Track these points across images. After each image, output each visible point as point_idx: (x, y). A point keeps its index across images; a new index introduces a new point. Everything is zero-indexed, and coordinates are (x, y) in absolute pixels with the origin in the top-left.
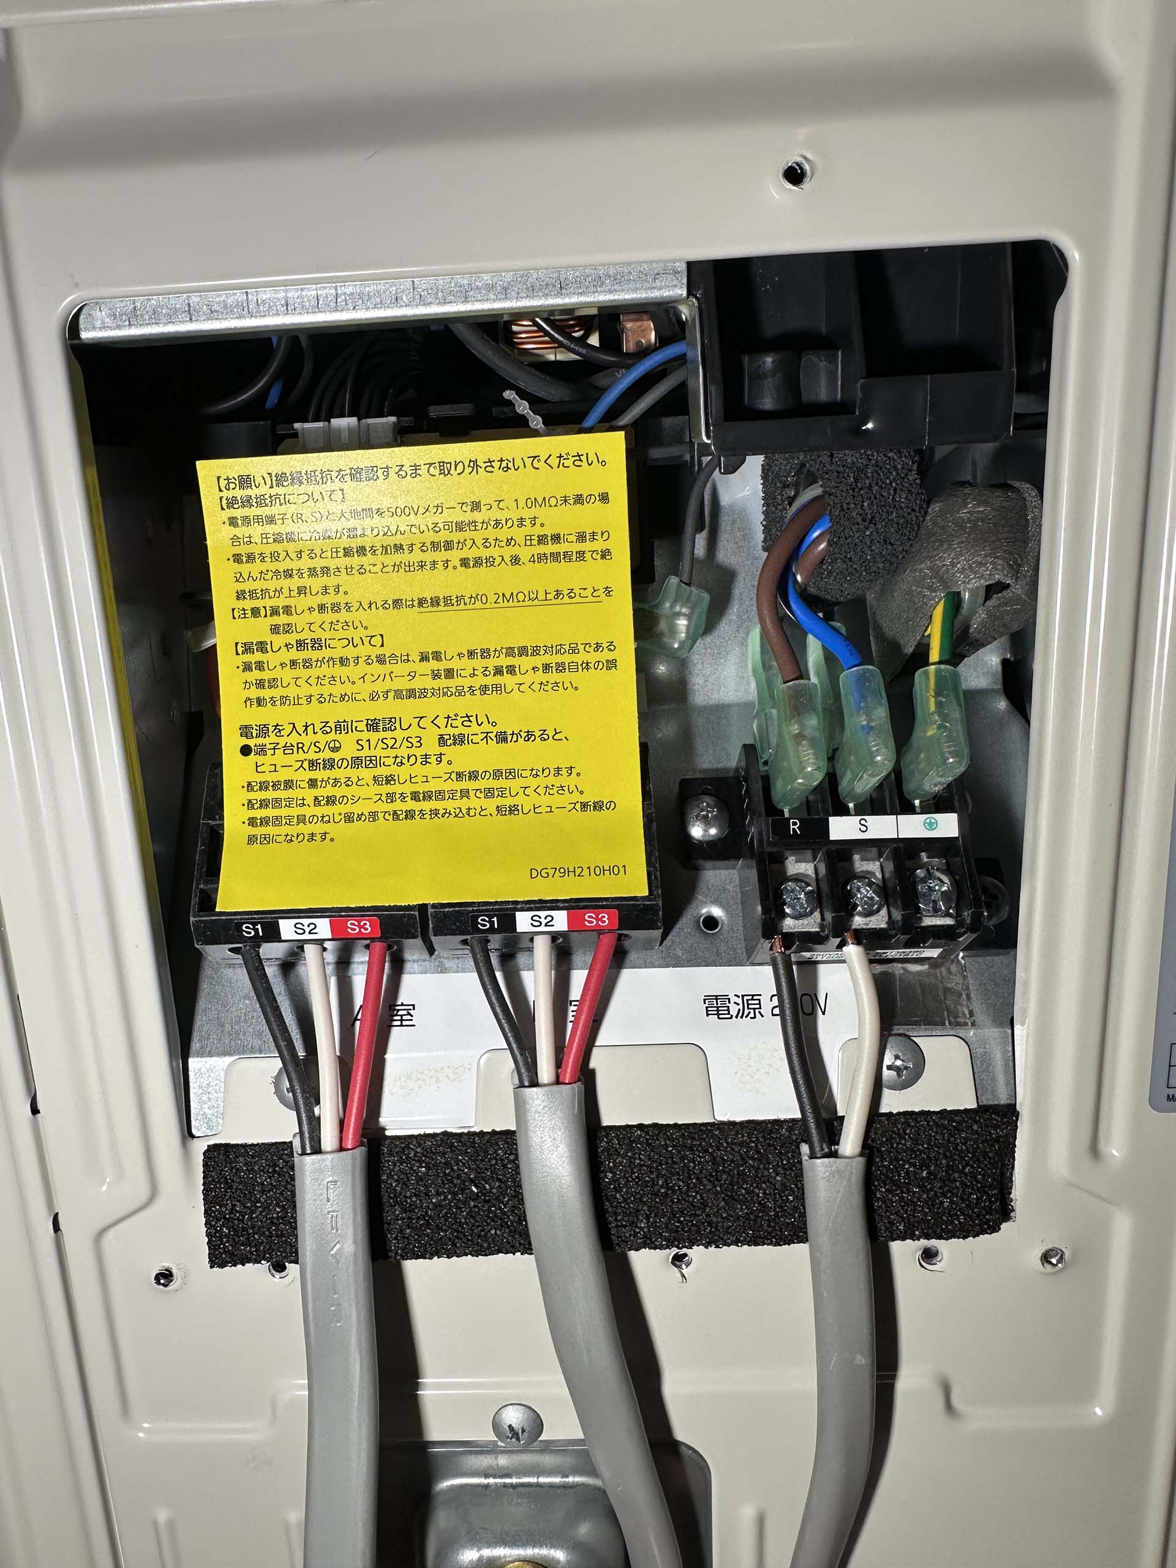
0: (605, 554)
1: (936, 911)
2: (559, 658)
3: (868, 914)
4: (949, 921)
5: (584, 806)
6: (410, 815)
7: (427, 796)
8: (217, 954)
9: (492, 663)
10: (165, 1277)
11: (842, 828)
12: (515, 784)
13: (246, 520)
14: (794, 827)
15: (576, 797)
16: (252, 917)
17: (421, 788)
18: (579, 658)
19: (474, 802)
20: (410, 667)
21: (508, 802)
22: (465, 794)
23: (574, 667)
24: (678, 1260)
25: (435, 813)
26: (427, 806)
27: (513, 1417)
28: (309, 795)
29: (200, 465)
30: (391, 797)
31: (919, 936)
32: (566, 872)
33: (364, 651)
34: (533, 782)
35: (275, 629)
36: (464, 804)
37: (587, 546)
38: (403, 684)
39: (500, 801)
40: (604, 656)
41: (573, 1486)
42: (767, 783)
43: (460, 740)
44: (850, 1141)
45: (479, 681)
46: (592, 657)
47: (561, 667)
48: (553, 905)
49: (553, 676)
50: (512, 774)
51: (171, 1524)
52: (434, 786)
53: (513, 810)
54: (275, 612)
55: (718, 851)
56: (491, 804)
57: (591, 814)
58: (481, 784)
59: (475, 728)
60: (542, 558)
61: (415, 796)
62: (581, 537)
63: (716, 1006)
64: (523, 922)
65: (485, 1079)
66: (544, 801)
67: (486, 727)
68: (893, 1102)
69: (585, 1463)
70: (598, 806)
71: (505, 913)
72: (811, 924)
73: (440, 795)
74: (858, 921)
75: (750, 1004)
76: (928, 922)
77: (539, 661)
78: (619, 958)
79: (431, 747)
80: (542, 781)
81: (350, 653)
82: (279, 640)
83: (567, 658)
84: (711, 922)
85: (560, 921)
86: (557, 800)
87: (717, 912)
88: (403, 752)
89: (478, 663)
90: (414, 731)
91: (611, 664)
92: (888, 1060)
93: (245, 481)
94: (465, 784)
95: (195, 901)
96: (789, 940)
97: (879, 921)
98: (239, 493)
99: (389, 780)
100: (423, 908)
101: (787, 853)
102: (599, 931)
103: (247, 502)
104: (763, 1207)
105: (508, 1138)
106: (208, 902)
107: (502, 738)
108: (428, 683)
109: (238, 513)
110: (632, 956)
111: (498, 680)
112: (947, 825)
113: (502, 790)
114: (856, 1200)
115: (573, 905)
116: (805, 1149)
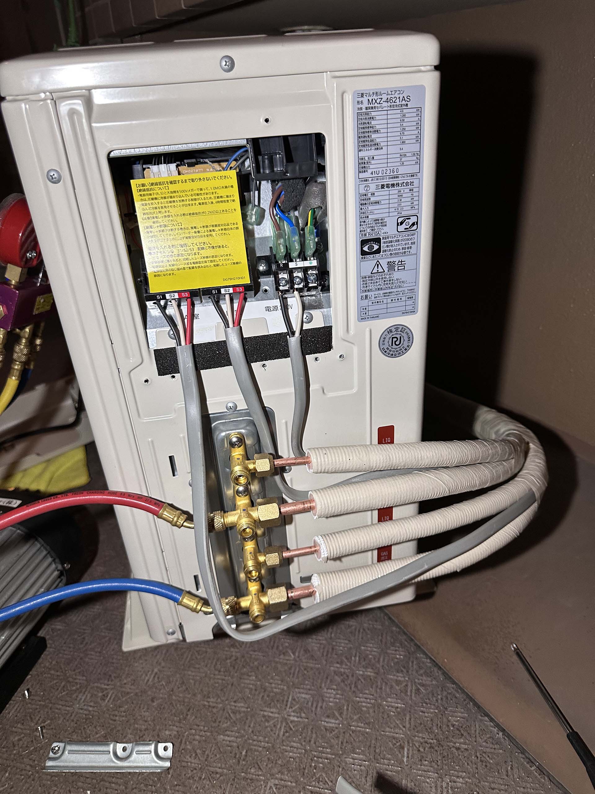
0: (233, 201)
1: (312, 283)
2: (225, 227)
3: (298, 284)
4: (316, 285)
5: (234, 263)
6: (193, 268)
7: (197, 263)
8: (150, 304)
9: (208, 229)
10: (146, 381)
11: (292, 265)
12: (217, 259)
13: (144, 195)
14: (281, 265)
15: (232, 261)
16: (159, 294)
17: (195, 261)
18: (229, 227)
19: (208, 264)
20: (189, 231)
21: (216, 263)
22: (206, 262)
23: (228, 229)
24: (264, 366)
25: (199, 267)
26: (197, 265)
27: (231, 405)
28: (168, 264)
29: (131, 181)
30: (188, 264)
31: (309, 289)
32: (231, 279)
33: (177, 227)
34: (221, 258)
35: (154, 223)
36: (206, 264)
37: (229, 199)
38: (188, 235)
39: (214, 263)
40: (236, 226)
41: (245, 419)
42: (275, 255)
43: (203, 248)
44: (297, 334)
45: (206, 234)
46: (233, 227)
47: (225, 229)
48: (229, 287)
49: (224, 232)
50: (216, 256)
51: (152, 442)
52: (198, 260)
53: (218, 265)
54: (153, 218)
55: (267, 273)
56: (212, 264)
57: (236, 265)
58: (209, 259)
59: (206, 245)
60: (218, 202)
61: (194, 263)
62: (227, 196)
63: (268, 309)
64: (223, 291)
65: (217, 328)
66: (224, 263)
67: (209, 245)
68: (306, 327)
69: (248, 414)
70: (237, 263)
71: (218, 289)
72: (286, 288)
73: (200, 263)
74: (296, 286)
75: (275, 308)
76: (310, 285)
77: (220, 228)
78: (245, 299)
79: (196, 250)
80: (224, 258)
81: (173, 227)
82: (156, 225)
83: (227, 227)
84: (266, 291)
85: (231, 290)
86: (228, 262)
87: (267, 288)
88: (190, 252)
89: (205, 229)
90: (192, 247)
91: (237, 228)
92: (305, 316)
93: (143, 185)
94: (205, 259)
95: (144, 291)
96: (282, 291)
97: (301, 286)
98: (142, 188)
99: (187, 259)
100: (199, 289)
101: (279, 272)
102: (240, 293)
103: (144, 190)
104: (281, 351)
105: (225, 342)
106: (147, 291)
107: (213, 247)
108: (194, 235)
109: (142, 193)
110: (248, 300)
111: (211, 233)
112: (314, 263)
113: (214, 260)
114: (299, 345)
115: (234, 286)
116: (288, 337)
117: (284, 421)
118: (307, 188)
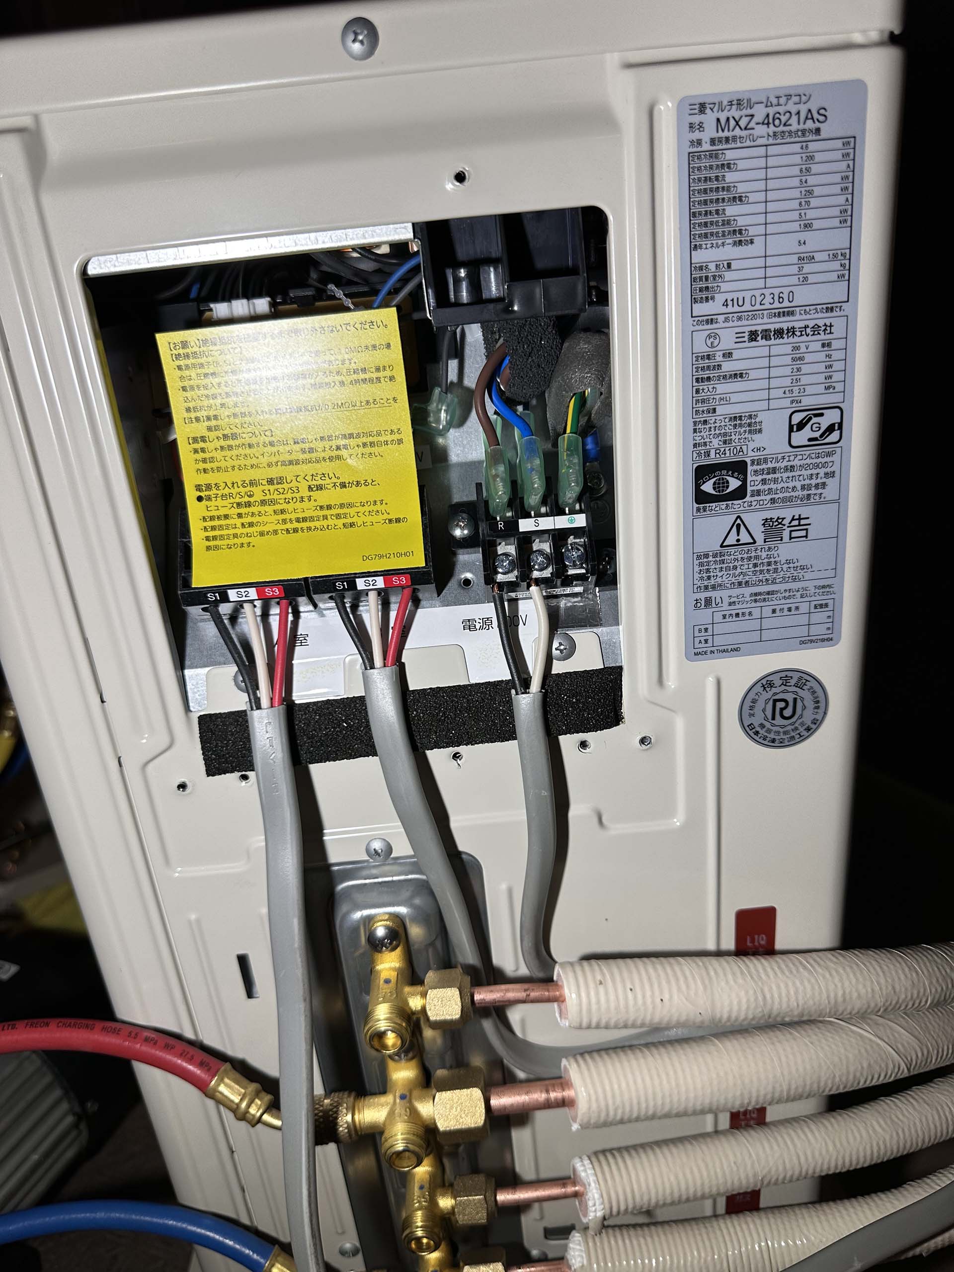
0: (392, 378)
1: (575, 566)
2: (371, 439)
3: (541, 570)
4: (583, 571)
5: (390, 521)
6: (295, 530)
7: (304, 520)
8: (194, 611)
9: (334, 443)
10: (182, 786)
11: (525, 525)
12: (352, 511)
13: (187, 367)
14: (501, 526)
15: (386, 516)
16: (213, 589)
17: (301, 515)
18: (382, 439)
19: (330, 522)
20: (287, 448)
21: (349, 521)
22: (325, 517)
23: (380, 444)
24: (456, 756)
25: (309, 529)
26: (304, 525)
27: (377, 845)
28: (238, 522)
29: (159, 336)
30: (284, 521)
31: (568, 581)
32: (381, 557)
33: (262, 439)
34: (361, 509)
35: (209, 429)
36: (325, 523)
37: (381, 374)
38: (287, 457)
39: (345, 521)
40: (396, 437)
41: (410, 880)
42: (486, 503)
43: (320, 488)
44: (535, 685)
45: (326, 455)
46: (389, 438)
47: (372, 444)
48: (375, 574)
49: (368, 450)
50: (350, 505)
51: (198, 921)
52: (307, 514)
53: (352, 525)
54: (209, 418)
55: (468, 543)
56: (340, 523)
57: (394, 525)
58: (333, 512)
59: (328, 481)
60: (357, 381)
61: (298, 520)
62: (378, 370)
63: (469, 625)
64: (360, 584)
65: (348, 669)
66: (369, 519)
67: (334, 480)
68: (558, 668)
69: (416, 868)
70: (398, 520)
71: (350, 580)
72: (512, 577)
73: (312, 519)
74: (536, 574)
75: (487, 622)
76: (571, 572)
77: (360, 441)
78: (417, 603)
79: (305, 493)
80: (367, 508)
81: (254, 441)
82: (213, 435)
83: (375, 439)
84: (467, 582)
85: (380, 582)
86: (375, 519)
87: (469, 576)
88: (289, 496)
89: (327, 444)
90: (294, 484)
91: (400, 441)
92: (555, 644)
93: (184, 345)
94: (325, 512)
95: (180, 583)
96: (501, 586)
97: (547, 573)
98: (181, 351)
99: (282, 512)
100: (306, 579)
101: (498, 541)
102: (403, 587)
103: (187, 356)
104: (495, 724)
105: (362, 699)
106: (187, 583)
107: (343, 485)
108: (301, 457)
109: (182, 363)
110: (423, 603)
111: (339, 453)
112: (580, 520)
113: (345, 514)
114: (538, 714)
115: (386, 574)
116: (513, 692)
117: (504, 886)
118: (566, 345)
